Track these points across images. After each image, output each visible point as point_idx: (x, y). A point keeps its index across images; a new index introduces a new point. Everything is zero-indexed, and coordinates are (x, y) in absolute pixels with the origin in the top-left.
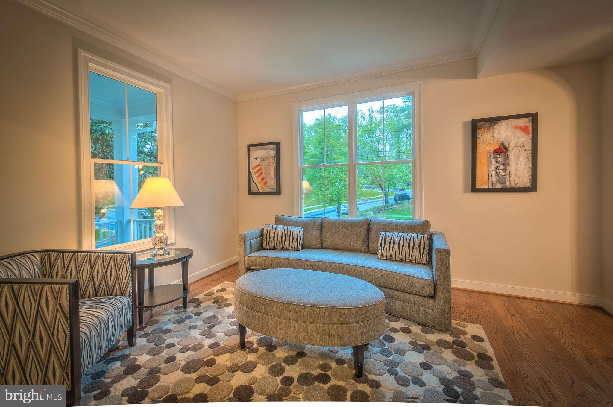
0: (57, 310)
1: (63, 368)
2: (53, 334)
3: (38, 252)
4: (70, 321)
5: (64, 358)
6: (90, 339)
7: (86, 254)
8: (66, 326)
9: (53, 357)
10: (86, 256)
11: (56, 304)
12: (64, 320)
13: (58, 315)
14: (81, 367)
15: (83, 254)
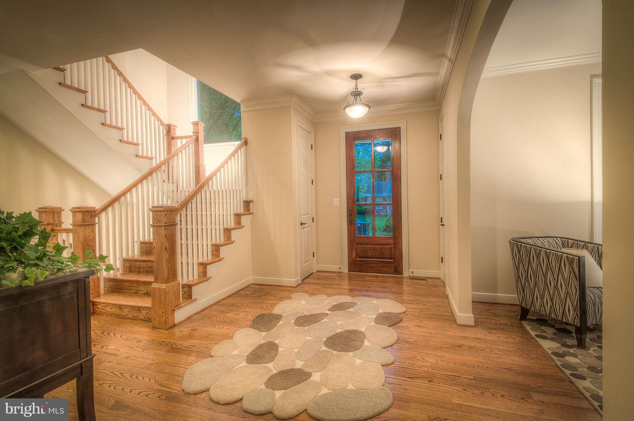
0: (571, 272)
1: (574, 310)
2: (568, 286)
3: (560, 238)
4: (579, 280)
5: (575, 303)
6: (594, 302)
7: (595, 245)
8: (576, 284)
9: (568, 300)
10: (595, 247)
11: (570, 268)
12: (575, 279)
13: (571, 275)
14: (587, 317)
15: (592, 245)
